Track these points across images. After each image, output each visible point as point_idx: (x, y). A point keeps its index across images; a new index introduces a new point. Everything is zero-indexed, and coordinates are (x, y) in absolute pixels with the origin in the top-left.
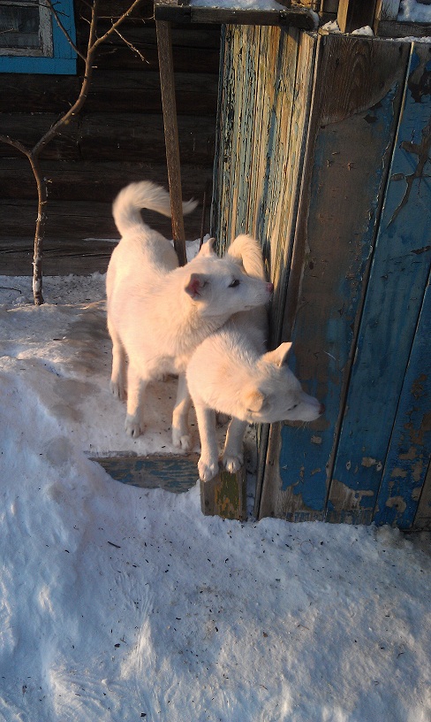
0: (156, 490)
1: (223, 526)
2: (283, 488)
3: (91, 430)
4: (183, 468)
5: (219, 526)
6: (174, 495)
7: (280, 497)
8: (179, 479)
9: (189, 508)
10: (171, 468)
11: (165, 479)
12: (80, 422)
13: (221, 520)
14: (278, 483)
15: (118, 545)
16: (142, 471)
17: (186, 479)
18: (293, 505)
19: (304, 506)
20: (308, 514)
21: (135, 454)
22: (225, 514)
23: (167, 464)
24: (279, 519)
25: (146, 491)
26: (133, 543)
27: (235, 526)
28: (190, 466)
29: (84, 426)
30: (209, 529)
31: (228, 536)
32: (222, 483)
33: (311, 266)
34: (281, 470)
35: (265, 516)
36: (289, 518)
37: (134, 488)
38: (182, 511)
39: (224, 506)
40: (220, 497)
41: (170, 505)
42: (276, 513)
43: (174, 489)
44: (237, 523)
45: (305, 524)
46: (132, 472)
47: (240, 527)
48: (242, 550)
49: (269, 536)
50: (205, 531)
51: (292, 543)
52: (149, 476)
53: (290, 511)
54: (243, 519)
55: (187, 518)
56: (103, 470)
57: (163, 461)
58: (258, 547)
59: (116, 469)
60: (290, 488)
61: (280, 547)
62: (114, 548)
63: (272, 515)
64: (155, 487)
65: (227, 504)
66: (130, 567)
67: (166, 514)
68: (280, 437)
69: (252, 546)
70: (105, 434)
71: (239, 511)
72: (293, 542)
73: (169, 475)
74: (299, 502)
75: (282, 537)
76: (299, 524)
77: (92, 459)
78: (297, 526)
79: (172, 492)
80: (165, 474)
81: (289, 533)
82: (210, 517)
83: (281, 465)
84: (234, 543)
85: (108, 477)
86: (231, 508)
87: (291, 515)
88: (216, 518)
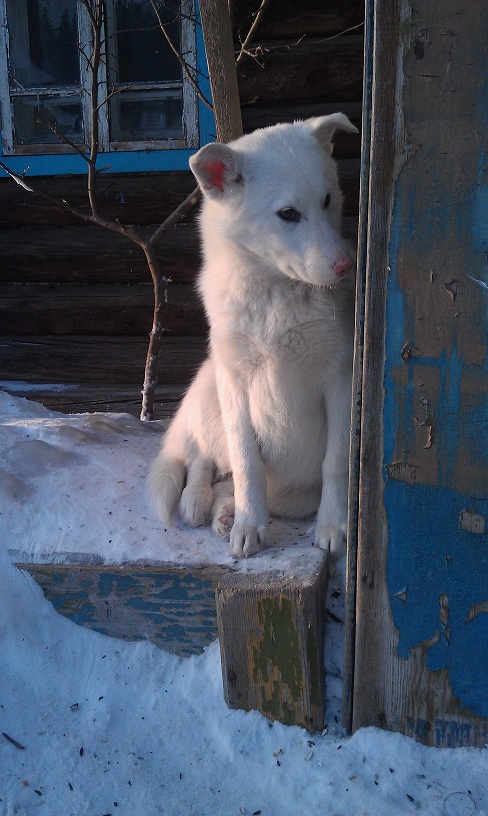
0: (139, 645)
1: (267, 738)
2: (402, 652)
3: (38, 516)
4: (191, 594)
5: (258, 735)
6: (176, 659)
7: (396, 675)
8: (183, 622)
9: (199, 689)
10: (166, 594)
11: (158, 620)
12: (23, 503)
13: (264, 723)
14: (389, 638)
15: (23, 744)
16: (112, 598)
17: (197, 622)
18: (429, 699)
19: (456, 704)
20: (468, 727)
21: (99, 561)
22: (274, 710)
23: (159, 585)
24: (398, 735)
25: (119, 644)
26: (56, 744)
27: (294, 742)
28: (203, 591)
29: (27, 509)
30: (234, 740)
31: (274, 761)
32: (262, 627)
33: (418, 50)
34: (391, 599)
35: (366, 724)
36: (423, 732)
37: (95, 636)
38: (184, 694)
39: (270, 689)
40: (260, 663)
41: (161, 680)
42: (390, 718)
43: (176, 644)
44: (300, 734)
45: (461, 754)
46: (93, 599)
47: (306, 744)
48: (298, 796)
49: (369, 771)
50: (224, 744)
51: (424, 793)
52: (126, 611)
53: (423, 716)
54: (315, 726)
55: (192, 711)
56: (38, 590)
57: (149, 575)
58: (335, 793)
59: (62, 589)
60: (419, 651)
61: (391, 800)
62: (10, 747)
63: (381, 722)
64: (138, 638)
65: (276, 683)
66: (27, 794)
67: (150, 696)
68: (382, 512)
69: (322, 789)
70: (61, 524)
71: (304, 705)
72: (427, 793)
73: (162, 612)
74: (442, 693)
75: (400, 777)
76: (446, 752)
77: (19, 566)
78: (441, 755)
79: (171, 651)
80: (156, 607)
81: (419, 769)
82: (240, 713)
83: (391, 589)
84: (282, 778)
85: (46, 607)
86: (285, 693)
87: (427, 727)
88: (253, 719)
